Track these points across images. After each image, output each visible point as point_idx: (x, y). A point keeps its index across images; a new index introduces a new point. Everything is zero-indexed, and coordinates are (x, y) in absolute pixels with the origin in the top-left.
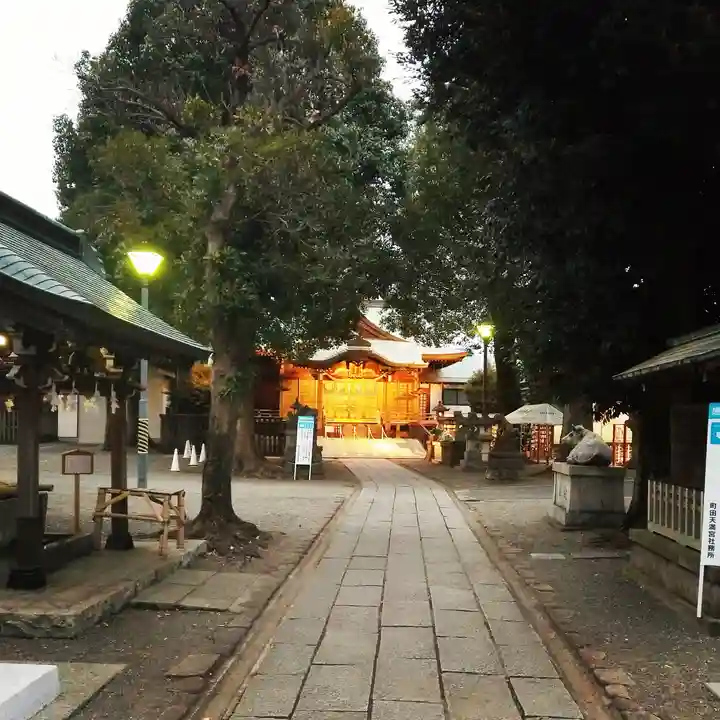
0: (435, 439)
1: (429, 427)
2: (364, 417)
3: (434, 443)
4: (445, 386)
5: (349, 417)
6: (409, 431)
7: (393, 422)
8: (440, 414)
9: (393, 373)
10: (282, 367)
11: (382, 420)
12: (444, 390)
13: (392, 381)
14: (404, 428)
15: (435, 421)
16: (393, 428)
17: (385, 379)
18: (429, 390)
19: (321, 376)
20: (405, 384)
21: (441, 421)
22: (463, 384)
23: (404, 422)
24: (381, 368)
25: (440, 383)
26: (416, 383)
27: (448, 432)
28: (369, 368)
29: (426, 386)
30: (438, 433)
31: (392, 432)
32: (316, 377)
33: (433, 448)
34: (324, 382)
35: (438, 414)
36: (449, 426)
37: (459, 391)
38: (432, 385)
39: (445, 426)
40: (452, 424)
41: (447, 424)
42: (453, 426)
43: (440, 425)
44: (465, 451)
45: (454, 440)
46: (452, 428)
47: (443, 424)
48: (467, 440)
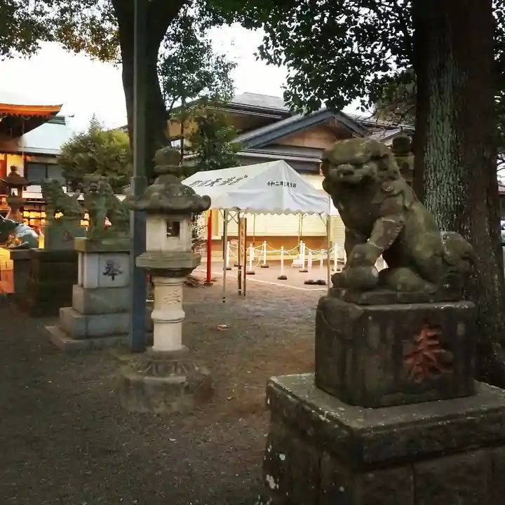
4: (28, 158)
12: (26, 163)
21: (17, 206)
22: (53, 156)
25: (20, 154)
36: (32, 215)
37: (49, 167)
38: (9, 156)
39: (26, 214)
40: (40, 212)
41: (29, 211)
42: (43, 215)
43: (13, 212)
44: (76, 283)
45: (42, 246)
46: (41, 219)
47: (22, 210)
48: (83, 253)
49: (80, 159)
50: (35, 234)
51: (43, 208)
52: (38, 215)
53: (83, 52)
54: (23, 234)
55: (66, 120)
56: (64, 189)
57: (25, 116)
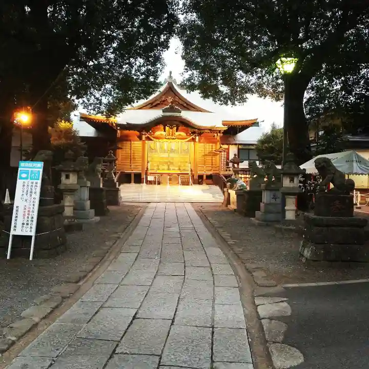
0: (231, 187)
1: (226, 177)
2: (179, 169)
3: (230, 191)
4: (240, 147)
5: (169, 169)
6: (213, 179)
7: (200, 173)
8: (236, 165)
9: (200, 134)
10: (119, 131)
11: (191, 171)
12: (239, 149)
13: (199, 141)
14: (209, 177)
15: (231, 172)
16: (201, 177)
17: (193, 140)
18: (228, 149)
19: (144, 137)
20: (211, 144)
21: (236, 172)
22: (252, 145)
23: (209, 173)
24: (190, 130)
25: (236, 144)
26: (218, 143)
27: (243, 181)
28: (181, 131)
29: (226, 146)
30: (234, 182)
31: (199, 180)
32: (140, 138)
33: (229, 194)
34: (147, 142)
35: (233, 166)
36: (243, 176)
37: (250, 151)
38: (230, 146)
39: (240, 176)
40: (246, 174)
41: (241, 174)
42: (248, 176)
43: (235, 175)
44: (262, 202)
45: (248, 189)
46: (247, 178)
47: (238, 174)
48: (264, 190)
49: (266, 147)
50: (245, 185)
51: (248, 173)
52: (245, 176)
53: (268, 97)
54: (240, 184)
55: (259, 124)
56: (257, 162)
57: (239, 126)
